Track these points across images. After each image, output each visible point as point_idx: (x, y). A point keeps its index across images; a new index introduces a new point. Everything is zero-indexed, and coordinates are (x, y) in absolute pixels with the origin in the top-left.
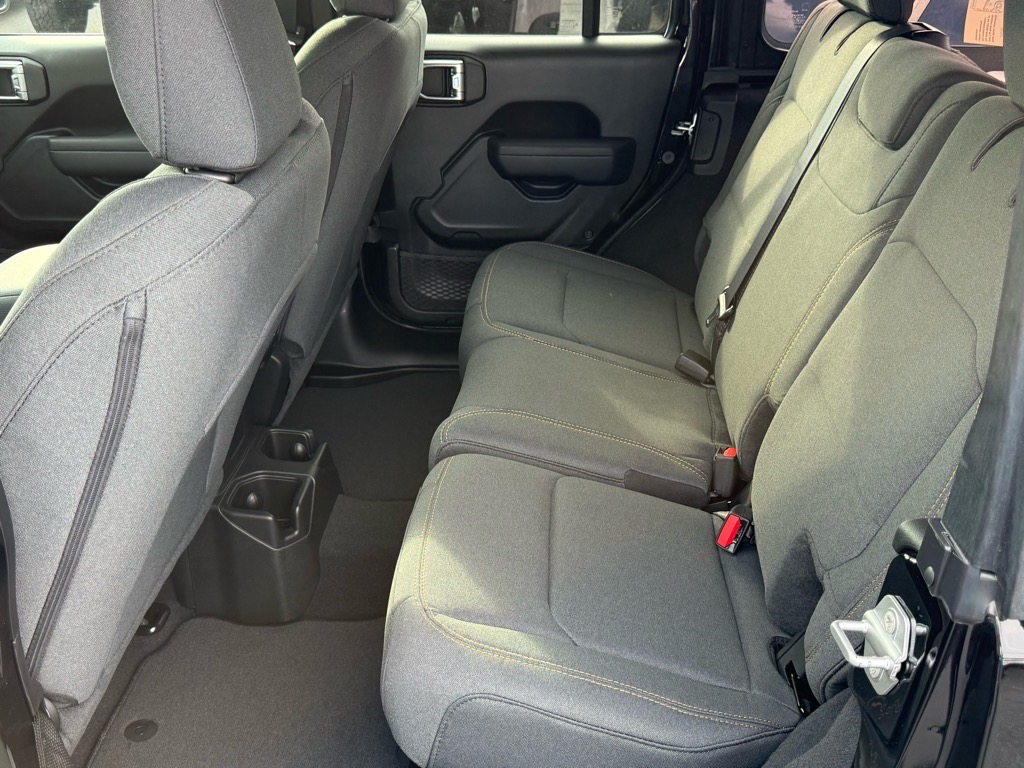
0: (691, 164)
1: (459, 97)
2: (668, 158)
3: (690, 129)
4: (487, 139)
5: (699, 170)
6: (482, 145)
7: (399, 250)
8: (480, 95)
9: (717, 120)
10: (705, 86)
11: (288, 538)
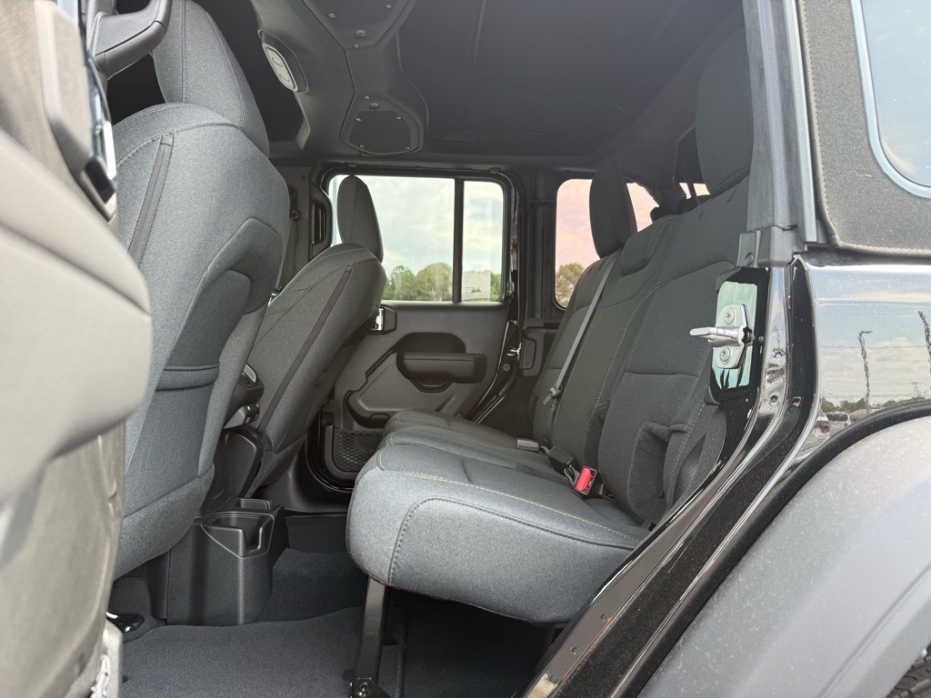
0: (520, 372)
1: (380, 328)
2: (506, 368)
3: (518, 351)
4: (396, 354)
5: (526, 373)
6: (393, 358)
7: (334, 428)
8: (392, 327)
9: (534, 345)
10: (525, 328)
11: (252, 551)
